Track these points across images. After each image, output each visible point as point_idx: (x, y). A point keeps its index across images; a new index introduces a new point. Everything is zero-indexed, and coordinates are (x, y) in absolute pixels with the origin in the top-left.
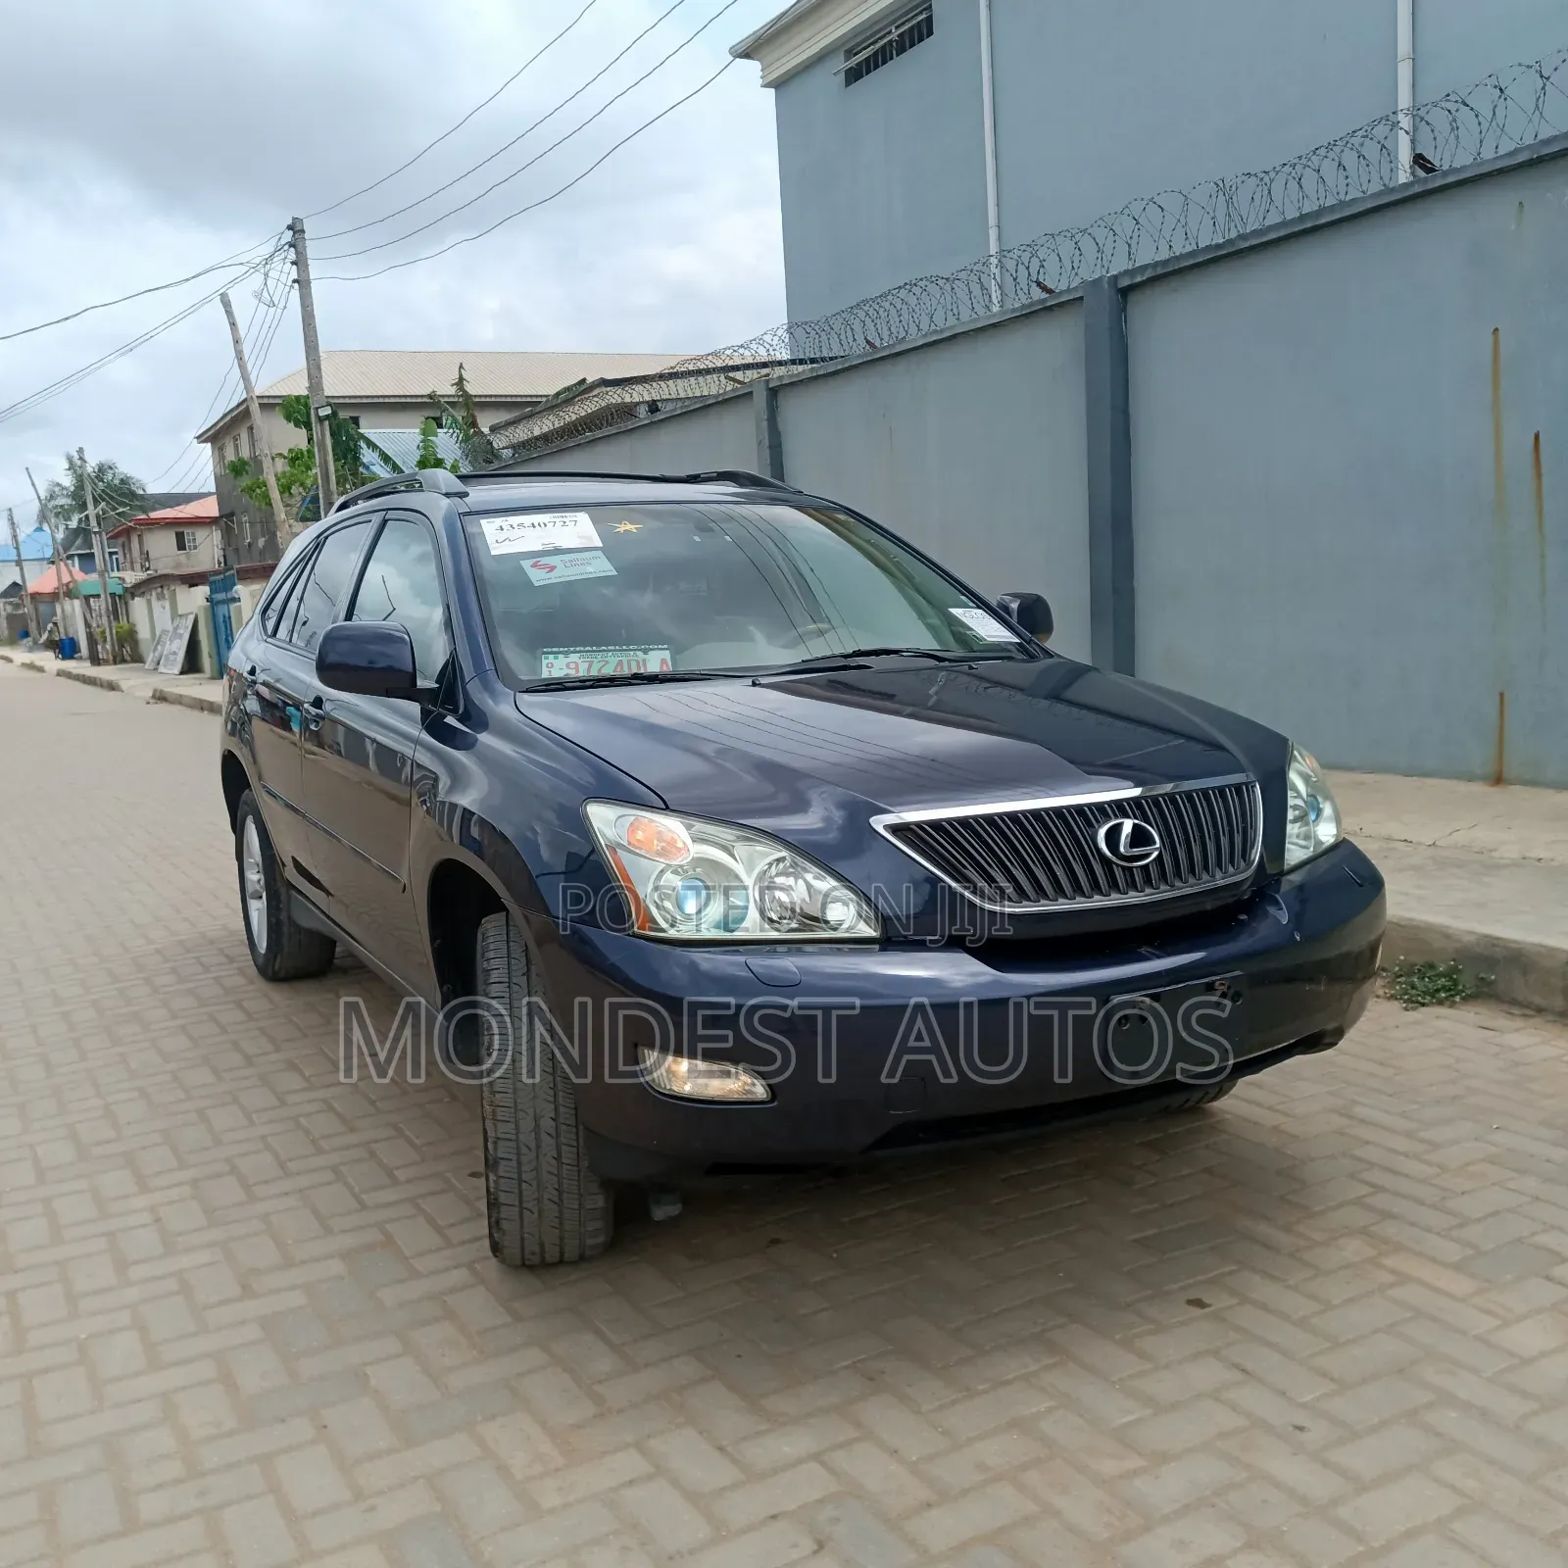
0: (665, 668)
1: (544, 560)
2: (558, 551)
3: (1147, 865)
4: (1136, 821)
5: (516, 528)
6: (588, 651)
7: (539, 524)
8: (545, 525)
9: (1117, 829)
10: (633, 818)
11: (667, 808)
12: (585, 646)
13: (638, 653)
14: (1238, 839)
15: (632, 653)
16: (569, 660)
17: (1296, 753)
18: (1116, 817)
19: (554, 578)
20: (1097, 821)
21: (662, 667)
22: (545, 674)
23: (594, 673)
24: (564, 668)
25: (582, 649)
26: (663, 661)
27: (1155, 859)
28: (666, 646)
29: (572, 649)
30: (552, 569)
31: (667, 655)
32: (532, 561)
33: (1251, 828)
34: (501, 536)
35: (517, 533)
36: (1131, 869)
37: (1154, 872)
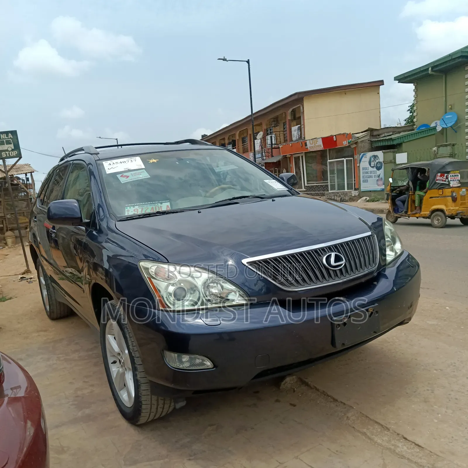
0: (168, 209)
1: (125, 174)
2: (129, 171)
3: (341, 268)
4: (336, 253)
5: (115, 164)
6: (142, 205)
7: (123, 162)
8: (125, 162)
9: (330, 256)
10: (156, 267)
11: (168, 262)
12: (140, 203)
13: (159, 204)
14: (371, 256)
15: (156, 204)
16: (135, 208)
17: (386, 222)
18: (329, 252)
19: (128, 180)
20: (322, 254)
21: (167, 208)
22: (126, 214)
23: (144, 212)
24: (133, 211)
25: (139, 204)
26: (168, 206)
27: (344, 266)
28: (168, 201)
29: (136, 204)
30: (128, 177)
31: (168, 204)
32: (121, 175)
33: (375, 251)
34: (110, 167)
35: (115, 165)
36: (335, 271)
37: (344, 271)
